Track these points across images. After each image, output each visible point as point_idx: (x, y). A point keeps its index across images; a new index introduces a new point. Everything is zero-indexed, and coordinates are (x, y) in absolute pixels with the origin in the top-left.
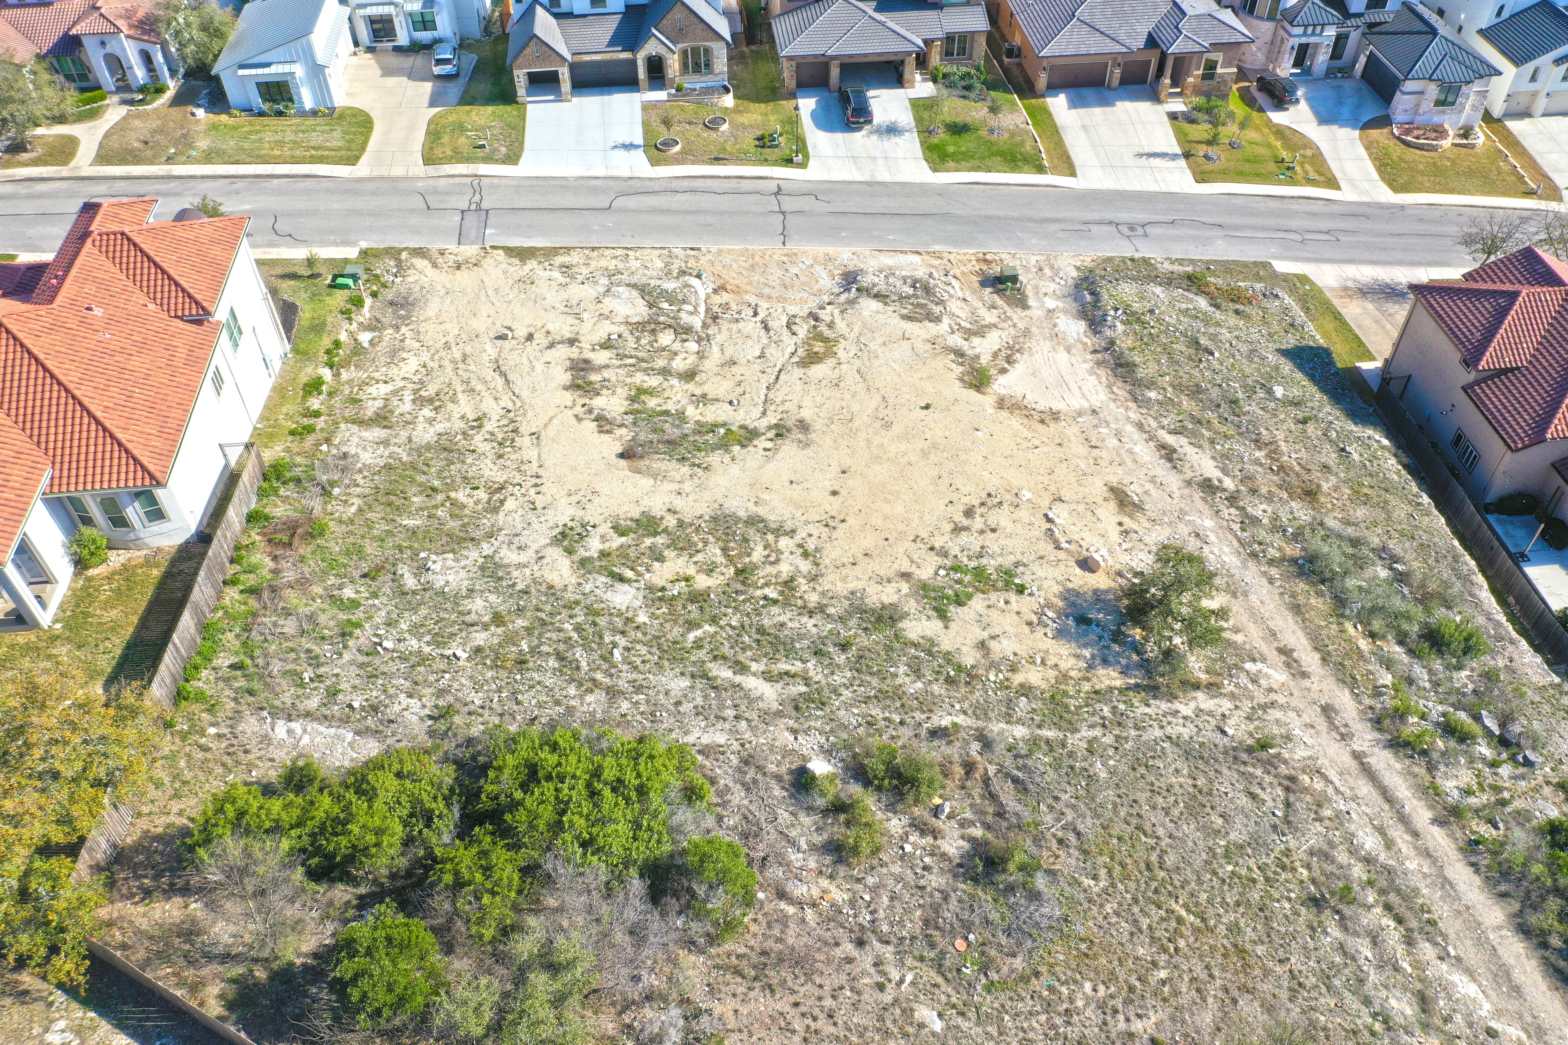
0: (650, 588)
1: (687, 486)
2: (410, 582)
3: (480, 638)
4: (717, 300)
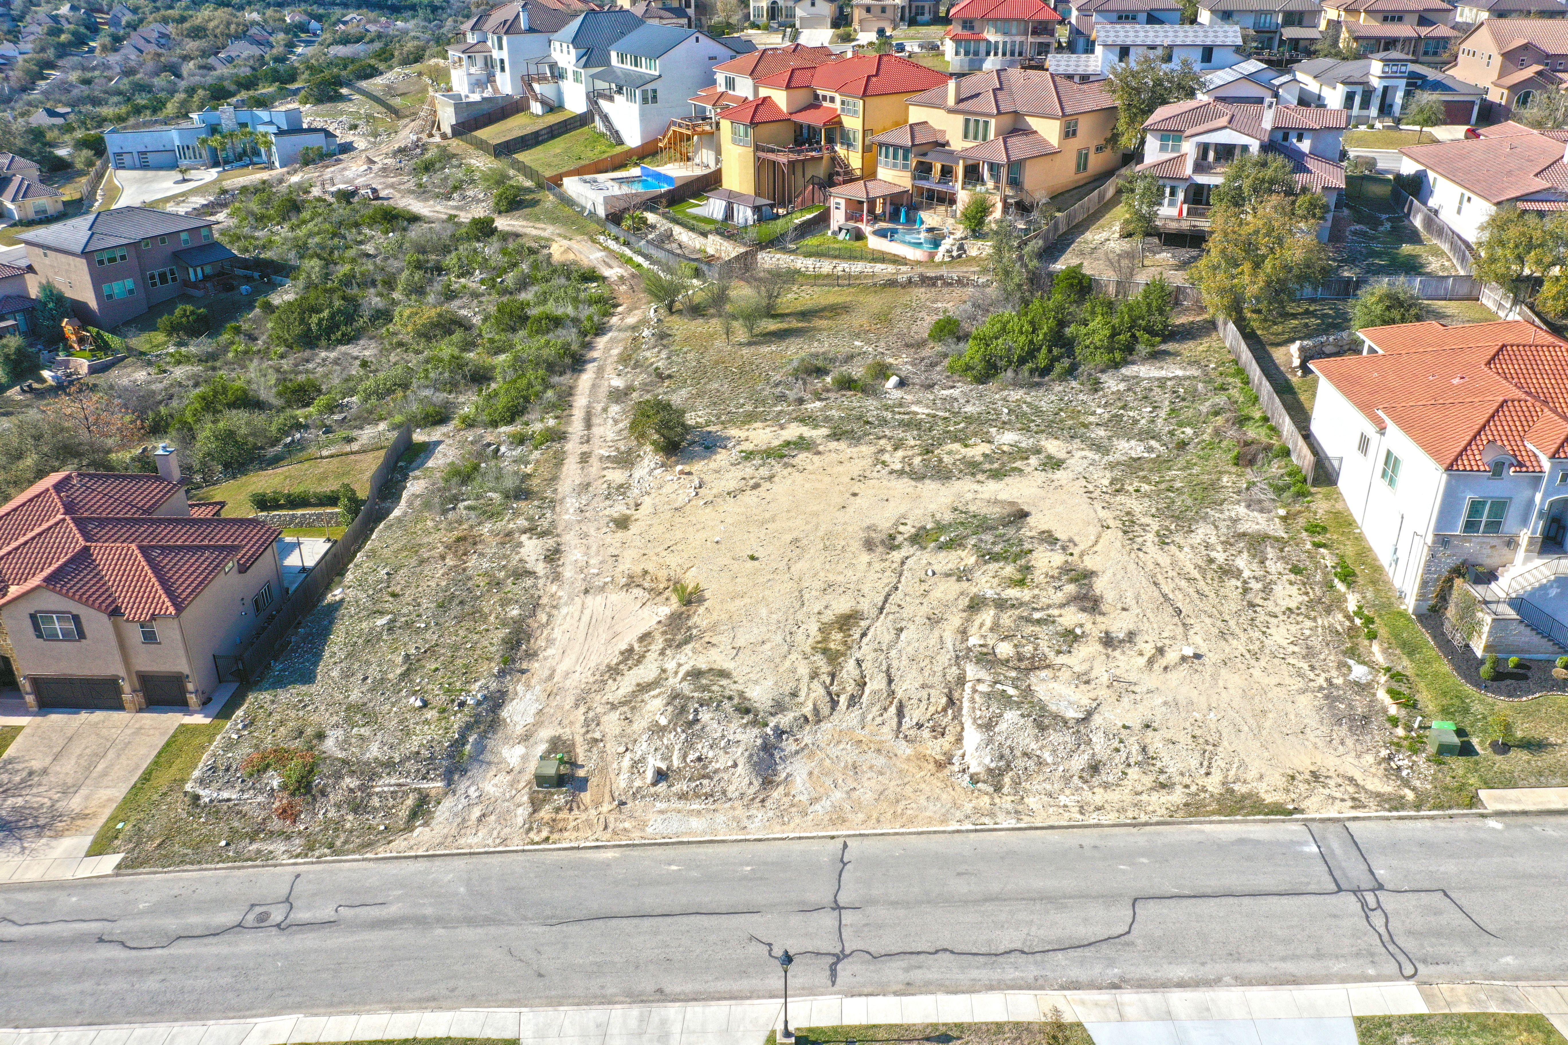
0: (990, 442)
4: (950, 738)
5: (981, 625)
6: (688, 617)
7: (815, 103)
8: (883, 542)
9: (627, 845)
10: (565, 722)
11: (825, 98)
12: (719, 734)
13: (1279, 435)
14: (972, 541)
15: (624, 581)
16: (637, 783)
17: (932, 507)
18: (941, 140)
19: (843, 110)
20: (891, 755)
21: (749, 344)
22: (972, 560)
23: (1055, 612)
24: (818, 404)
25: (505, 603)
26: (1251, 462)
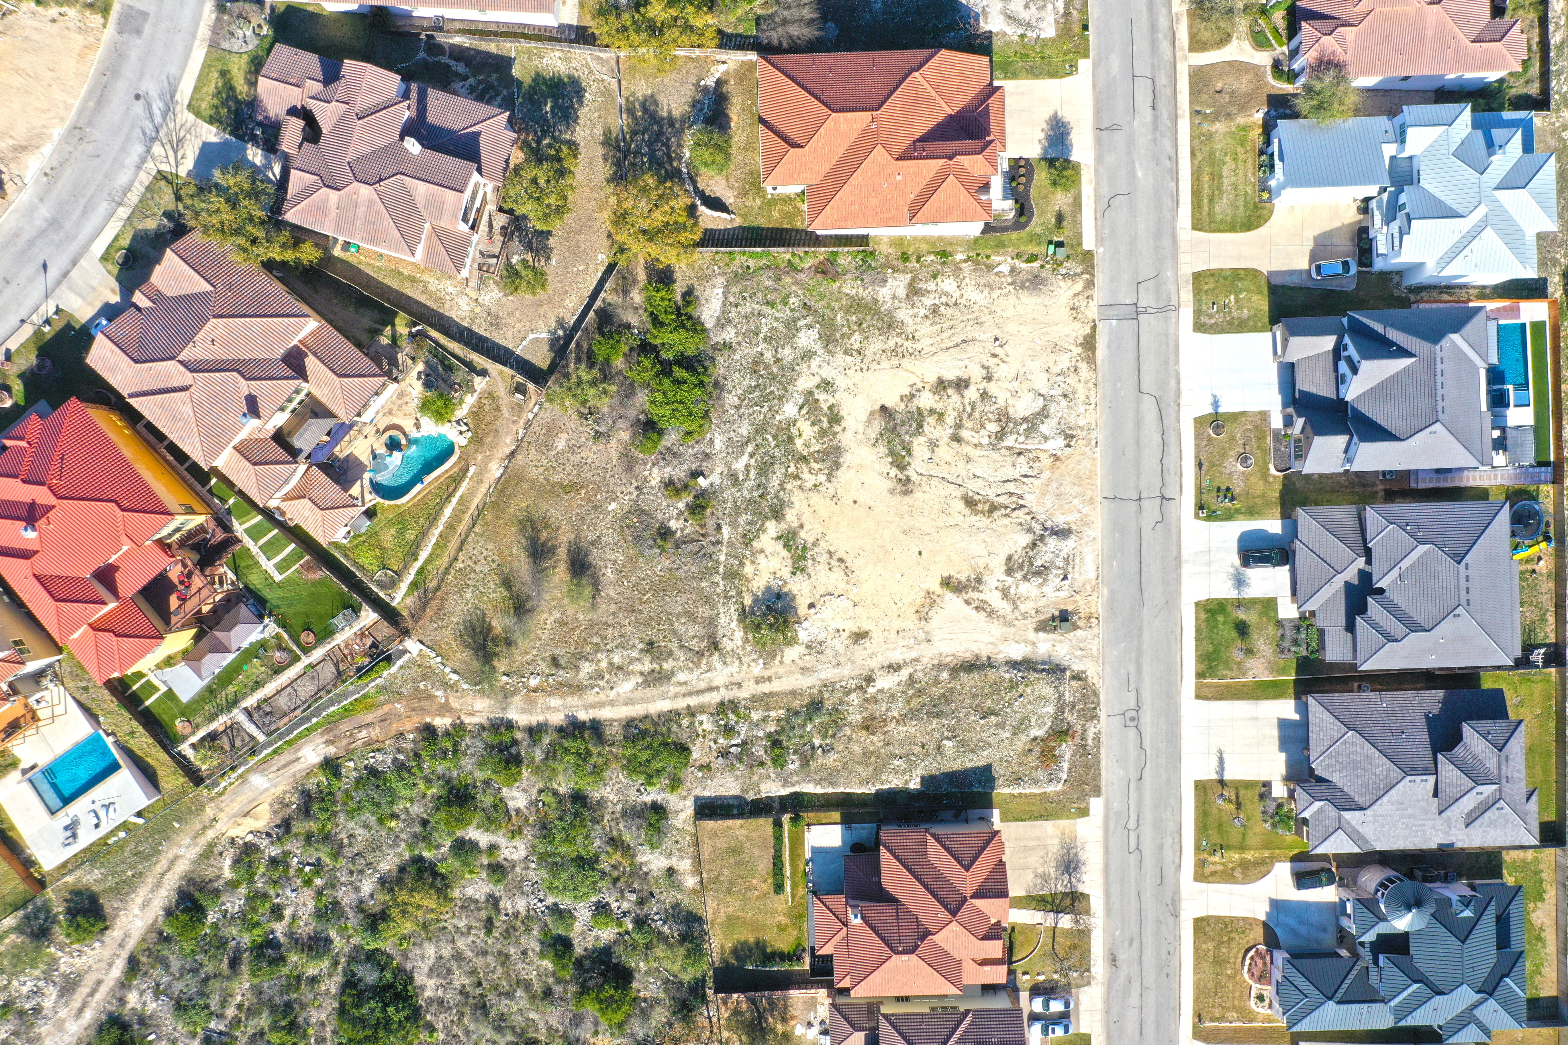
0: (796, 421)
1: (860, 437)
2: (801, 323)
3: (768, 355)
4: (1042, 456)
5: (973, 437)
8: (903, 486)
9: (1102, 585)
14: (906, 436)
16: (1067, 588)
17: (871, 458)
20: (1050, 480)
22: (921, 439)
23: (966, 401)
24: (725, 531)
25: (937, 682)
26: (837, 273)
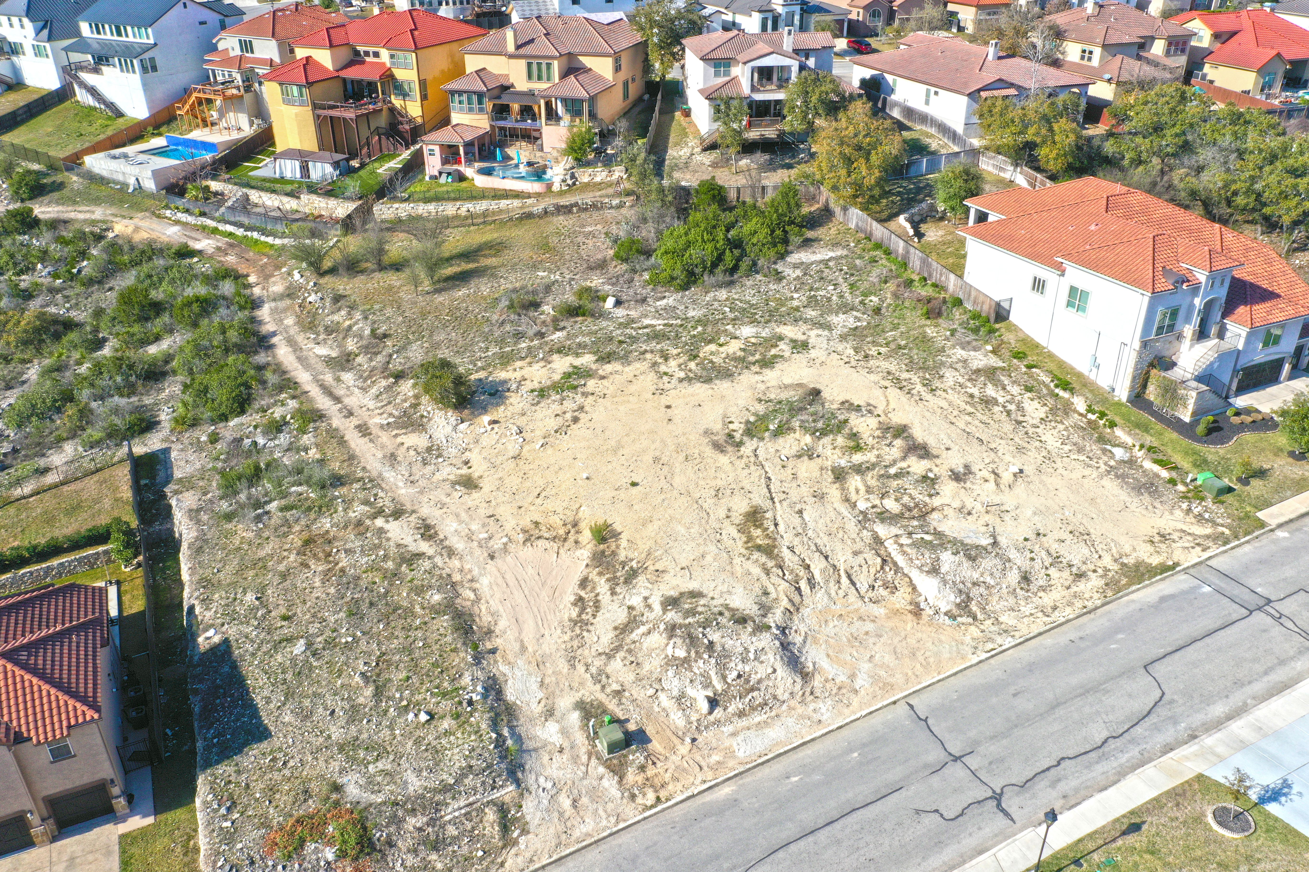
2: (855, 313)
4: (904, 589)
5: (857, 491)
6: (614, 553)
7: (356, 59)
8: (726, 442)
9: (736, 776)
10: (575, 685)
11: (367, 54)
12: (741, 649)
13: (944, 289)
14: (798, 424)
15: (521, 537)
16: (694, 717)
17: (742, 403)
18: (506, 83)
19: (393, 63)
20: (873, 619)
21: (438, 291)
22: (807, 439)
23: (902, 465)
24: (559, 334)
26: (939, 314)
